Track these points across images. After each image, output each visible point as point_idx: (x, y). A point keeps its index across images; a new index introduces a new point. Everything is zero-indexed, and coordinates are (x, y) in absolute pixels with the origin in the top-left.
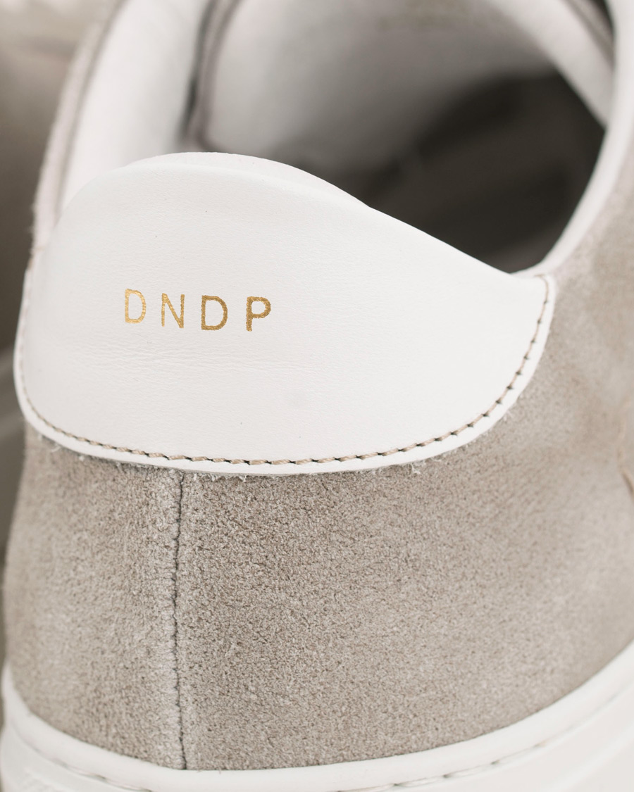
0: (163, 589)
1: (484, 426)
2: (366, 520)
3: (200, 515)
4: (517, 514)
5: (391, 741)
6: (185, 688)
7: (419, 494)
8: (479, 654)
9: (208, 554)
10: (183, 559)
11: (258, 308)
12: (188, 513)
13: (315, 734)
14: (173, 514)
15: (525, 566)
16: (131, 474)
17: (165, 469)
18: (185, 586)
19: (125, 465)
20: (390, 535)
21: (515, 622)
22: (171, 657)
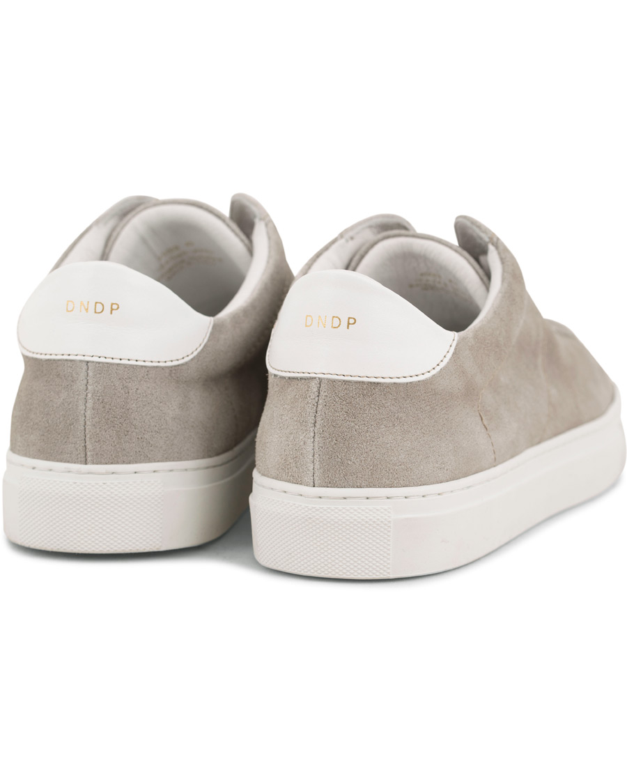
0: (311, 420)
1: (428, 376)
2: (384, 402)
3: (326, 394)
4: (438, 412)
5: (388, 482)
6: (316, 456)
7: (403, 396)
8: (421, 456)
9: (328, 407)
10: (319, 409)
11: (352, 321)
12: (322, 393)
13: (361, 476)
14: (317, 394)
15: (440, 430)
16: (303, 381)
17: (315, 378)
18: (319, 419)
19: (301, 379)
20: (392, 408)
21: (434, 448)
22: (312, 445)
